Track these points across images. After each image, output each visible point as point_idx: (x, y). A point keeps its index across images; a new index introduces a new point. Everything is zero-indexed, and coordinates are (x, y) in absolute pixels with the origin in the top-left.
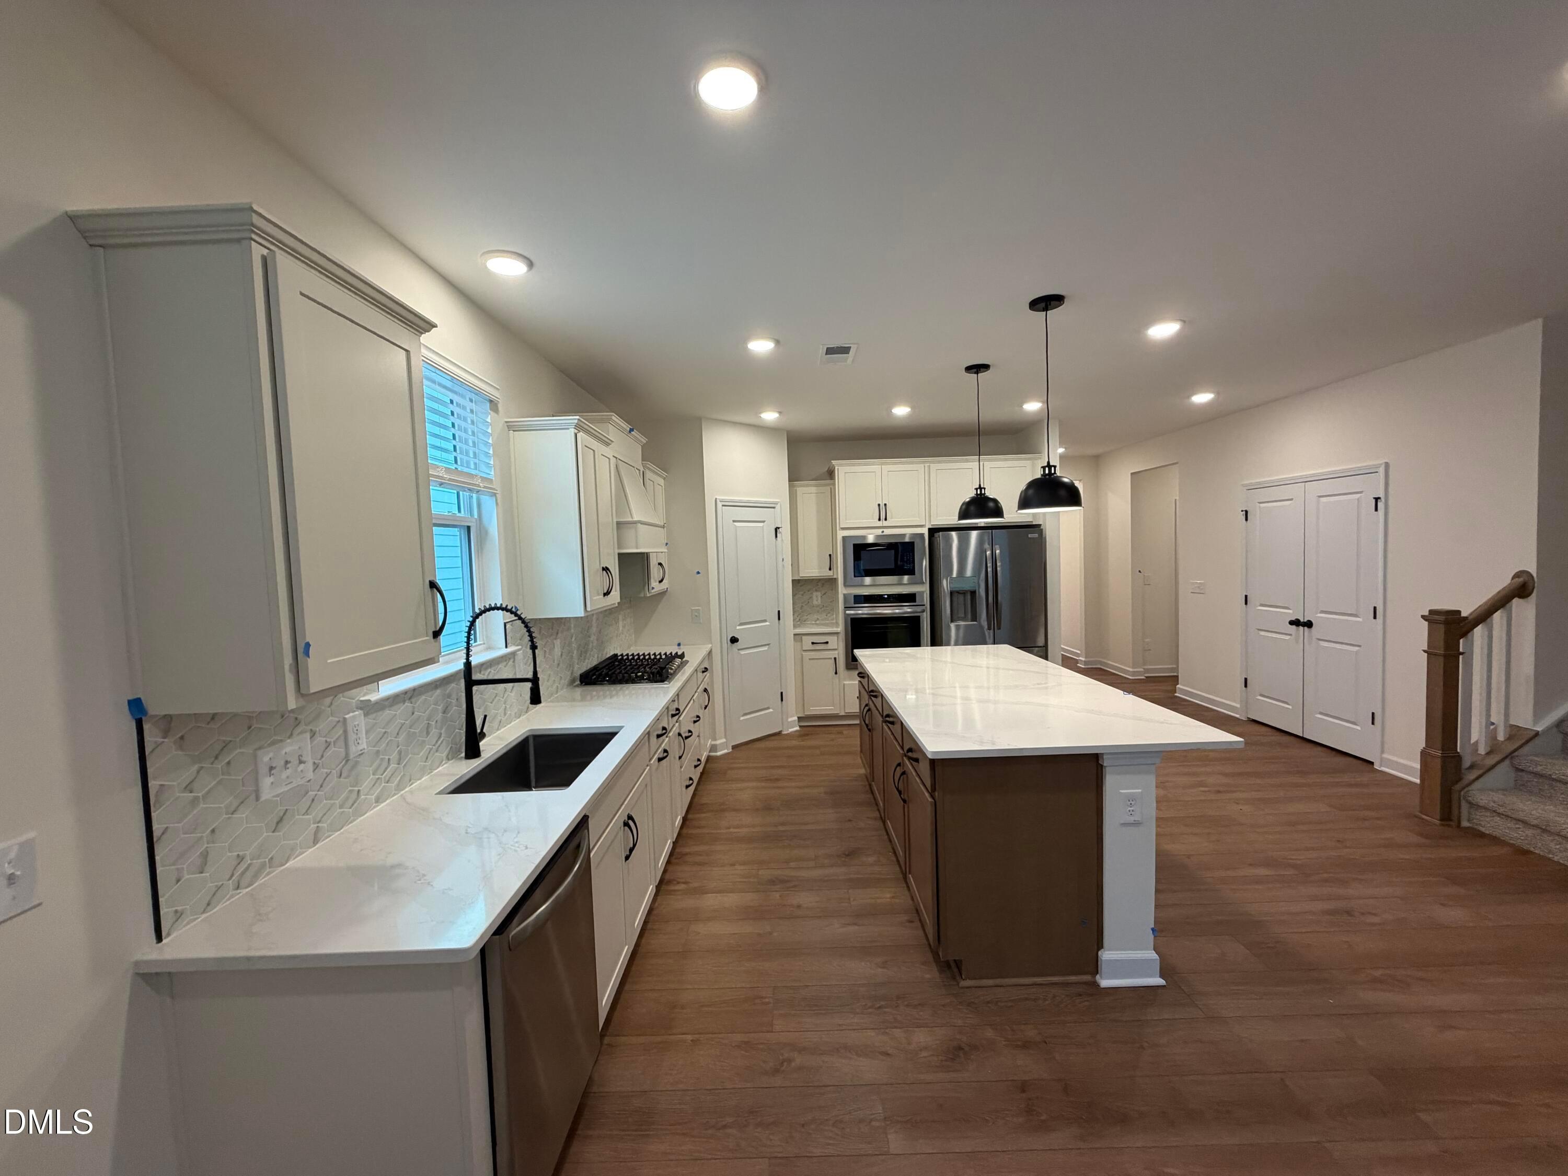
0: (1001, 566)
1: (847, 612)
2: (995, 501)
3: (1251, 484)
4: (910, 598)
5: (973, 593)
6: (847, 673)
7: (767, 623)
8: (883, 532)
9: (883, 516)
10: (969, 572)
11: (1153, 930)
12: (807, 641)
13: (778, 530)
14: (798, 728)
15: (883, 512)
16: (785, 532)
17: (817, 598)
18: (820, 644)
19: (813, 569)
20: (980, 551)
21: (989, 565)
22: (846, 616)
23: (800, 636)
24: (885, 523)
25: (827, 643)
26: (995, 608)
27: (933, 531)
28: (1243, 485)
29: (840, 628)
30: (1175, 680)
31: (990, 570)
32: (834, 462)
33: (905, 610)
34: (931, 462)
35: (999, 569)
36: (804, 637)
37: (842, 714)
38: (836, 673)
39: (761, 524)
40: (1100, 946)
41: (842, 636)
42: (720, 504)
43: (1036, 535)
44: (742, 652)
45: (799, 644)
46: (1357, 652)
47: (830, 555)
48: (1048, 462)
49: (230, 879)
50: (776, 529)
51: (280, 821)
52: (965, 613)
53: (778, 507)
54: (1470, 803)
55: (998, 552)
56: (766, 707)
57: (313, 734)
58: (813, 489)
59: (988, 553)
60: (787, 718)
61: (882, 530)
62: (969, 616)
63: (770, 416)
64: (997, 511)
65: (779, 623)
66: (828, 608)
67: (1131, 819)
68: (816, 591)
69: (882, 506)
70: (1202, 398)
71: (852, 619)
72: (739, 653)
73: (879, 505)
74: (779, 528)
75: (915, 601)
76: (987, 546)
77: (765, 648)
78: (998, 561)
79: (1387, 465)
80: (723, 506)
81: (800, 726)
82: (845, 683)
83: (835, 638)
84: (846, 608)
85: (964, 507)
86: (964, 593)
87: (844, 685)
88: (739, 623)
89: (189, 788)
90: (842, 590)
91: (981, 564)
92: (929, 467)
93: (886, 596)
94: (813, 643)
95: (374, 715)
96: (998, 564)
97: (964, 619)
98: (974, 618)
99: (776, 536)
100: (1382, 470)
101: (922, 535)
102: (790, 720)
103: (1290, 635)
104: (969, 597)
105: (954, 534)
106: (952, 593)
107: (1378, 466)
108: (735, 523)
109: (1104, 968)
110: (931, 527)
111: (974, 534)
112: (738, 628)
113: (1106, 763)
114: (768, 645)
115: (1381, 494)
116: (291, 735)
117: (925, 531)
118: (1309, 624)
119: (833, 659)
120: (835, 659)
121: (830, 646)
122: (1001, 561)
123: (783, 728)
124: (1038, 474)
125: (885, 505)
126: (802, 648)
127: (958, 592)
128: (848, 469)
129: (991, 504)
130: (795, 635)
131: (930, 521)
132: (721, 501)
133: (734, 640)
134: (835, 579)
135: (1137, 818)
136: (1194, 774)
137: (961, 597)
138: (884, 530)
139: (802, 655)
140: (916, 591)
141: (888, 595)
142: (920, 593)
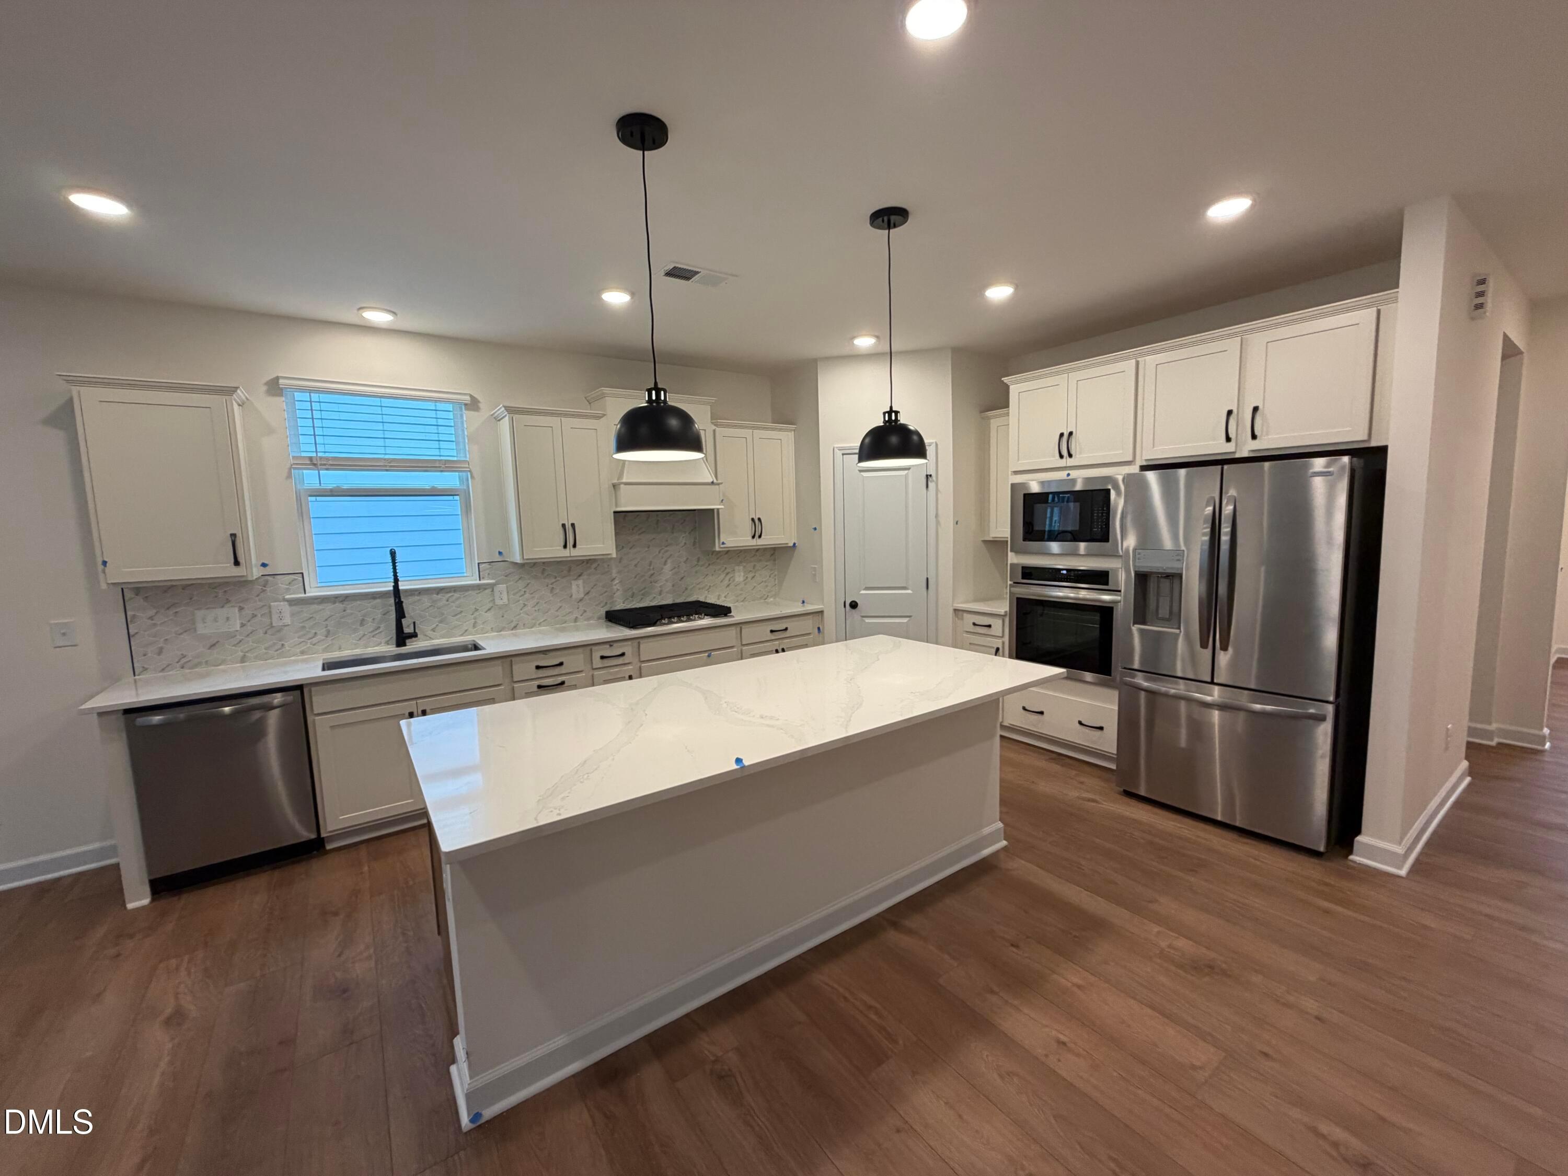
1: (1015, 589)
4: (1099, 578)
7: (909, 591)
8: (1068, 475)
9: (1066, 451)
12: (969, 620)
13: (929, 478)
15: (1066, 444)
18: (980, 627)
21: (1206, 530)
23: (960, 613)
24: (1070, 462)
25: (989, 626)
29: (1006, 611)
35: (1224, 538)
36: (965, 615)
39: (905, 473)
42: (839, 453)
44: (867, 620)
45: (958, 622)
49: (178, 662)
51: (214, 645)
55: (1227, 506)
57: (241, 609)
59: (1210, 509)
61: (1067, 472)
65: (928, 593)
71: (1018, 599)
72: (862, 621)
74: (931, 475)
75: (1107, 583)
77: (905, 620)
78: (1224, 525)
80: (843, 454)
83: (1000, 621)
84: (1013, 583)
88: (864, 587)
89: (151, 618)
93: (1065, 572)
94: (974, 624)
95: (301, 606)
96: (1225, 529)
99: (927, 487)
106: (1141, 576)
108: (862, 473)
111: (1183, 476)
112: (863, 592)
114: (910, 617)
116: (223, 607)
119: (995, 649)
120: (998, 649)
121: (992, 631)
126: (963, 627)
130: (955, 610)
131: (1142, 456)
132: (839, 450)
133: (854, 605)
138: (1070, 472)
140: (1112, 569)
141: (1067, 570)
142: (1116, 570)
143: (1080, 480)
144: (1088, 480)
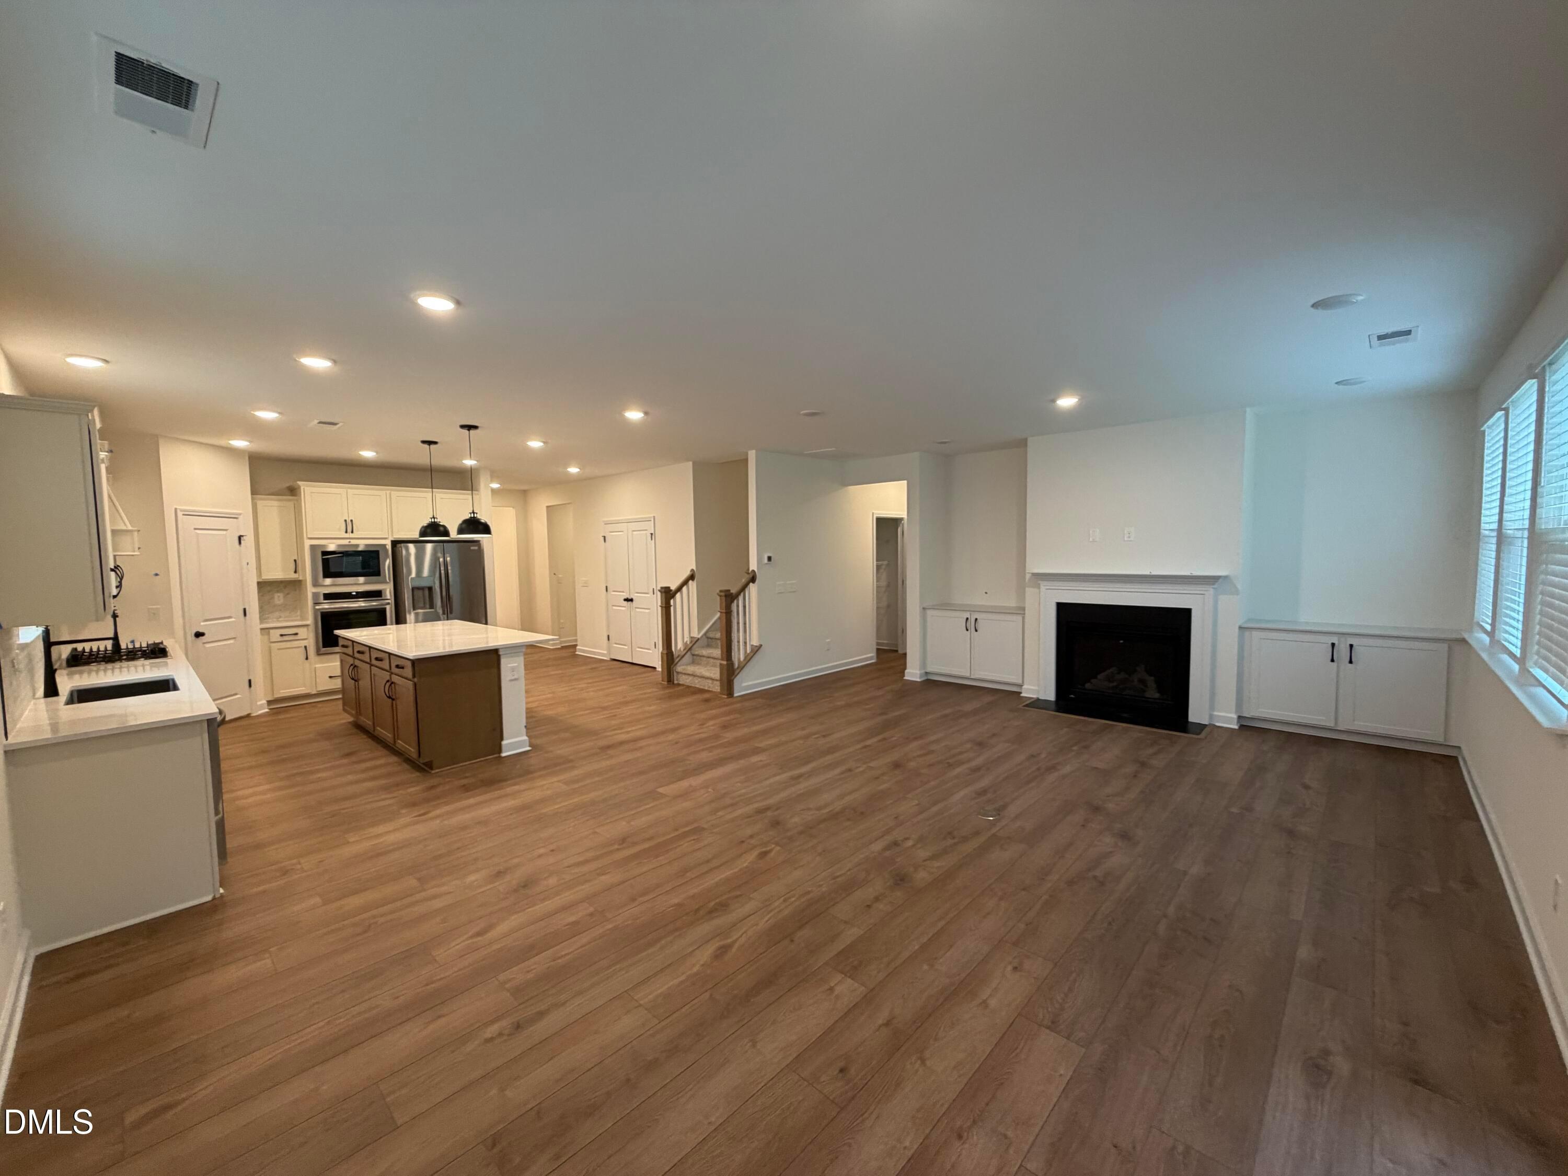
0: (451, 569)
1: (317, 607)
2: (444, 526)
3: (607, 521)
4: (378, 594)
5: (430, 589)
6: (318, 658)
7: (234, 619)
8: (350, 542)
9: (349, 530)
10: (426, 573)
11: (526, 727)
12: (275, 635)
13: (242, 538)
14: (267, 710)
15: (349, 526)
16: (249, 541)
17: (279, 598)
18: (288, 636)
19: (277, 571)
20: (435, 559)
21: (442, 568)
22: (316, 611)
23: (267, 630)
24: (352, 535)
25: (296, 634)
26: (447, 601)
27: (395, 543)
28: (604, 521)
29: (310, 621)
30: (576, 646)
31: (443, 572)
32: (300, 483)
33: (374, 604)
34: (391, 490)
35: (450, 571)
36: (271, 631)
37: (314, 692)
38: (307, 659)
39: (224, 532)
40: (502, 739)
41: (312, 628)
42: (180, 514)
43: (476, 548)
44: (207, 645)
45: (266, 637)
46: (649, 613)
47: (295, 561)
48: (473, 511)
50: (240, 538)
52: (425, 603)
53: (241, 517)
54: (677, 672)
55: (448, 559)
56: (233, 693)
58: (276, 503)
59: (441, 560)
60: (257, 702)
61: (349, 540)
62: (428, 606)
63: (240, 443)
64: (446, 533)
65: (245, 620)
66: (295, 606)
67: (513, 678)
68: (278, 592)
69: (349, 522)
70: (573, 470)
71: (322, 613)
72: (204, 647)
73: (346, 521)
74: (242, 536)
75: (381, 596)
76: (439, 555)
77: (232, 641)
78: (449, 566)
79: (654, 517)
80: (183, 515)
81: (270, 709)
82: (317, 666)
83: (305, 629)
84: (316, 604)
85: (423, 529)
86: (421, 589)
87: (315, 668)
88: (203, 620)
90: (310, 590)
91: (435, 567)
92: (390, 494)
93: (354, 593)
94: (282, 635)
96: (449, 568)
97: (421, 608)
98: (432, 606)
99: (240, 543)
100: (652, 520)
101: (384, 546)
102: (259, 703)
103: (625, 607)
104: (427, 592)
105: (411, 546)
106: (413, 589)
107: (650, 517)
108: (197, 531)
109: (504, 748)
110: (393, 539)
111: (429, 546)
112: (202, 624)
113: (501, 653)
114: (234, 638)
115: (653, 532)
117: (388, 543)
118: (631, 600)
119: (303, 649)
120: (306, 647)
121: (299, 637)
122: (451, 566)
123: (251, 709)
124: (467, 516)
125: (352, 521)
126: (269, 639)
127: (419, 588)
128: (314, 490)
129: (442, 529)
130: (262, 629)
131: (392, 536)
132: (181, 511)
133: (199, 635)
134: (300, 581)
135: (516, 677)
136: (571, 686)
137: (420, 593)
138: (351, 541)
139: (270, 647)
140: (383, 589)
141: (356, 592)
142: (385, 590)
143: (362, 545)
144: (367, 545)
